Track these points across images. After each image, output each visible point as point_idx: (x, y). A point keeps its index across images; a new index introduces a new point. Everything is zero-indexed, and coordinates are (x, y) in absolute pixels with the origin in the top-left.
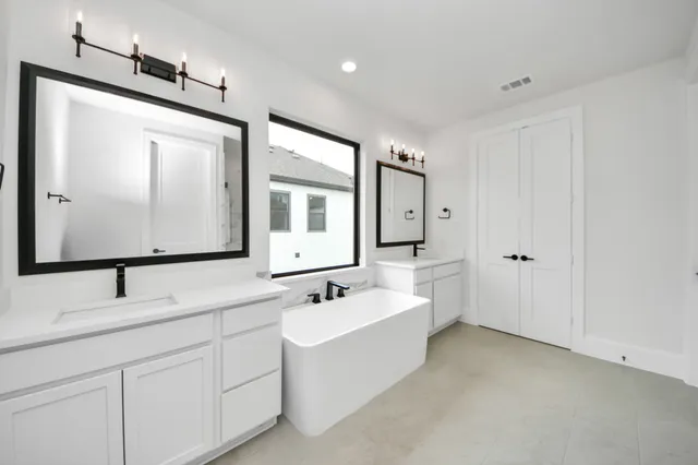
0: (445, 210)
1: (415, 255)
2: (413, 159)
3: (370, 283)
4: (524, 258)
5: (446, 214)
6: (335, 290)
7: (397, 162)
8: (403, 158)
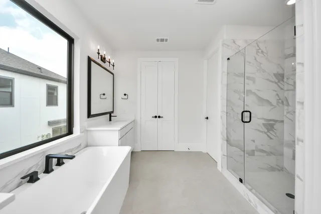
0: (125, 95)
1: (110, 120)
2: (109, 62)
3: (83, 146)
4: (159, 117)
5: (126, 97)
6: (55, 161)
7: (99, 61)
8: (103, 59)
